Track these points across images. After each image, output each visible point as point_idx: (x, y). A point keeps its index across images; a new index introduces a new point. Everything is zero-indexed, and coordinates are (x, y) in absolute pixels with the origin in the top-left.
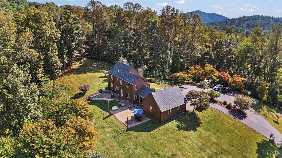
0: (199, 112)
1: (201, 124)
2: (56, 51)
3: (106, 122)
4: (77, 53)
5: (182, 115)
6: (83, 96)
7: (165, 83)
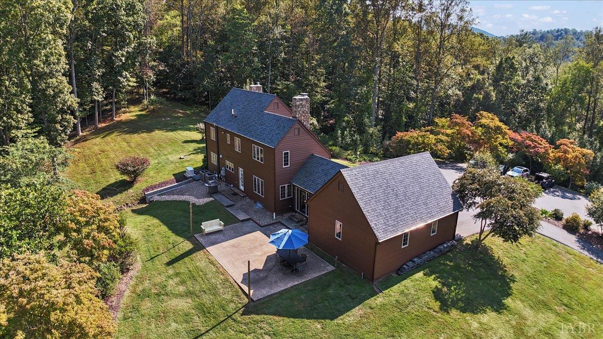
0: (510, 242)
1: (514, 281)
2: (59, 60)
3: (177, 274)
4: (131, 79)
5: (443, 254)
6: (127, 190)
7: (370, 161)
